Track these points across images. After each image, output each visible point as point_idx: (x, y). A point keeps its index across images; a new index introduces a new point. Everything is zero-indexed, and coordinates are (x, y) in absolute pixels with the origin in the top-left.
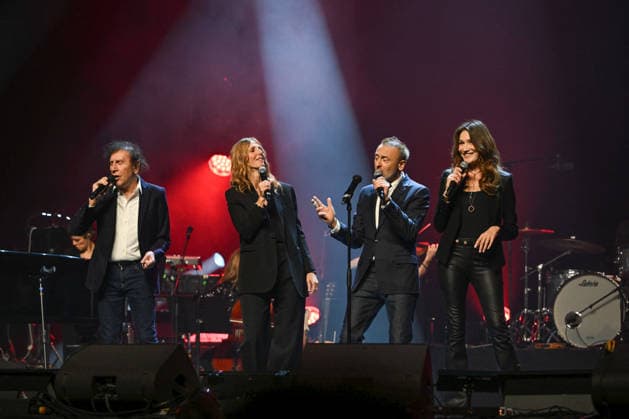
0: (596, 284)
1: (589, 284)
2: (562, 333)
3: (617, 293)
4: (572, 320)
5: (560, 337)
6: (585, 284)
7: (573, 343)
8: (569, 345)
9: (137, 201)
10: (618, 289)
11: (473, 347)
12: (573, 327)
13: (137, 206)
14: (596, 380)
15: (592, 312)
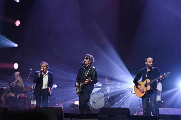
0: (99, 95)
1: (98, 95)
2: (91, 105)
3: (104, 97)
4: (94, 103)
5: (91, 106)
6: (97, 95)
7: (94, 108)
8: (93, 108)
9: (47, 75)
10: (104, 96)
11: (72, 108)
12: (94, 104)
13: (47, 77)
14: (99, 116)
15: (98, 101)
